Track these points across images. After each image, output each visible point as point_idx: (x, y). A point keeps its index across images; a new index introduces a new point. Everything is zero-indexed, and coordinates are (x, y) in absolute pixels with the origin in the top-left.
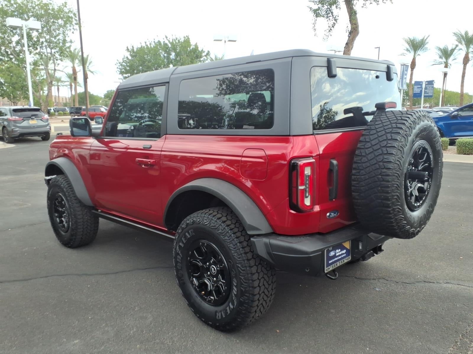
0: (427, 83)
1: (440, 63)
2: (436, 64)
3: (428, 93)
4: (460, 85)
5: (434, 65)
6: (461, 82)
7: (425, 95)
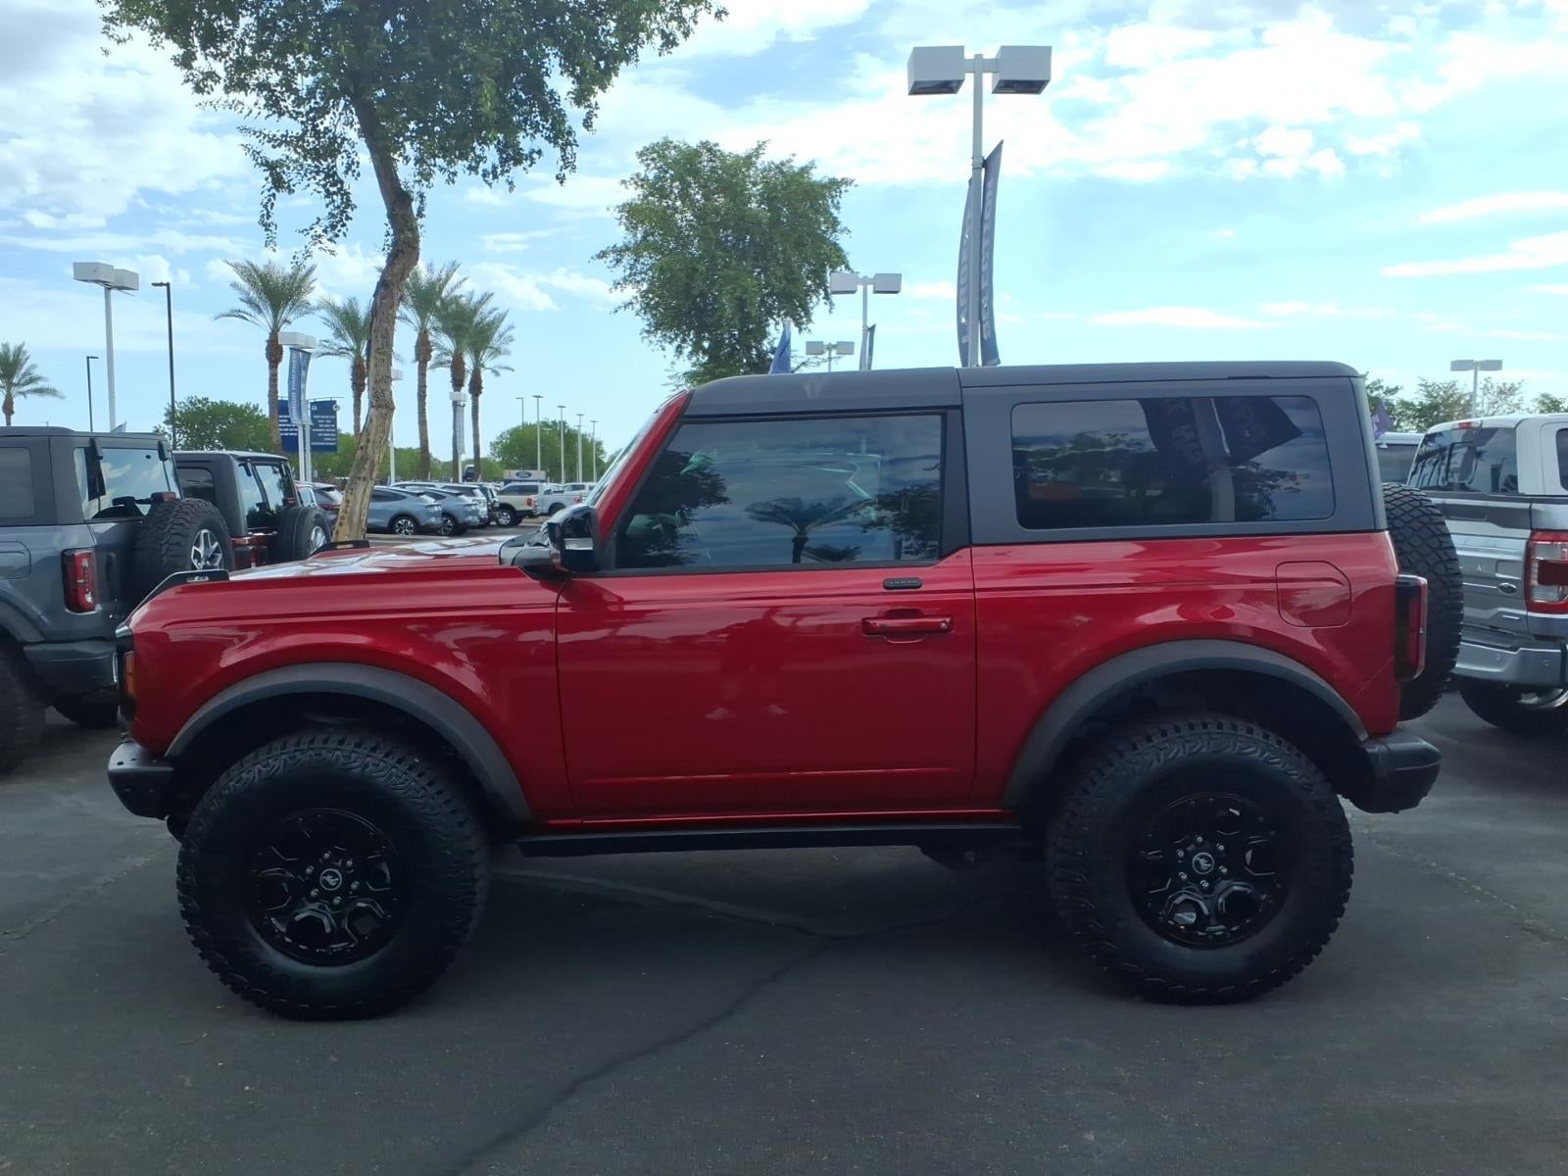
0: (315, 408)
1: (340, 353)
2: (328, 354)
3: (321, 439)
4: (417, 421)
5: (324, 354)
6: (417, 410)
7: (313, 443)
